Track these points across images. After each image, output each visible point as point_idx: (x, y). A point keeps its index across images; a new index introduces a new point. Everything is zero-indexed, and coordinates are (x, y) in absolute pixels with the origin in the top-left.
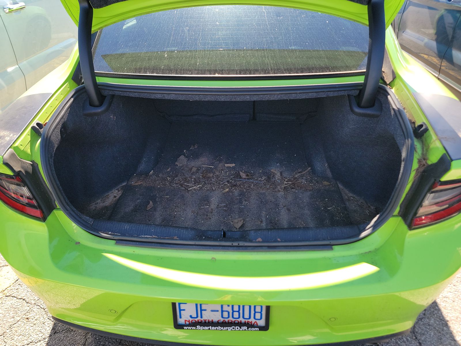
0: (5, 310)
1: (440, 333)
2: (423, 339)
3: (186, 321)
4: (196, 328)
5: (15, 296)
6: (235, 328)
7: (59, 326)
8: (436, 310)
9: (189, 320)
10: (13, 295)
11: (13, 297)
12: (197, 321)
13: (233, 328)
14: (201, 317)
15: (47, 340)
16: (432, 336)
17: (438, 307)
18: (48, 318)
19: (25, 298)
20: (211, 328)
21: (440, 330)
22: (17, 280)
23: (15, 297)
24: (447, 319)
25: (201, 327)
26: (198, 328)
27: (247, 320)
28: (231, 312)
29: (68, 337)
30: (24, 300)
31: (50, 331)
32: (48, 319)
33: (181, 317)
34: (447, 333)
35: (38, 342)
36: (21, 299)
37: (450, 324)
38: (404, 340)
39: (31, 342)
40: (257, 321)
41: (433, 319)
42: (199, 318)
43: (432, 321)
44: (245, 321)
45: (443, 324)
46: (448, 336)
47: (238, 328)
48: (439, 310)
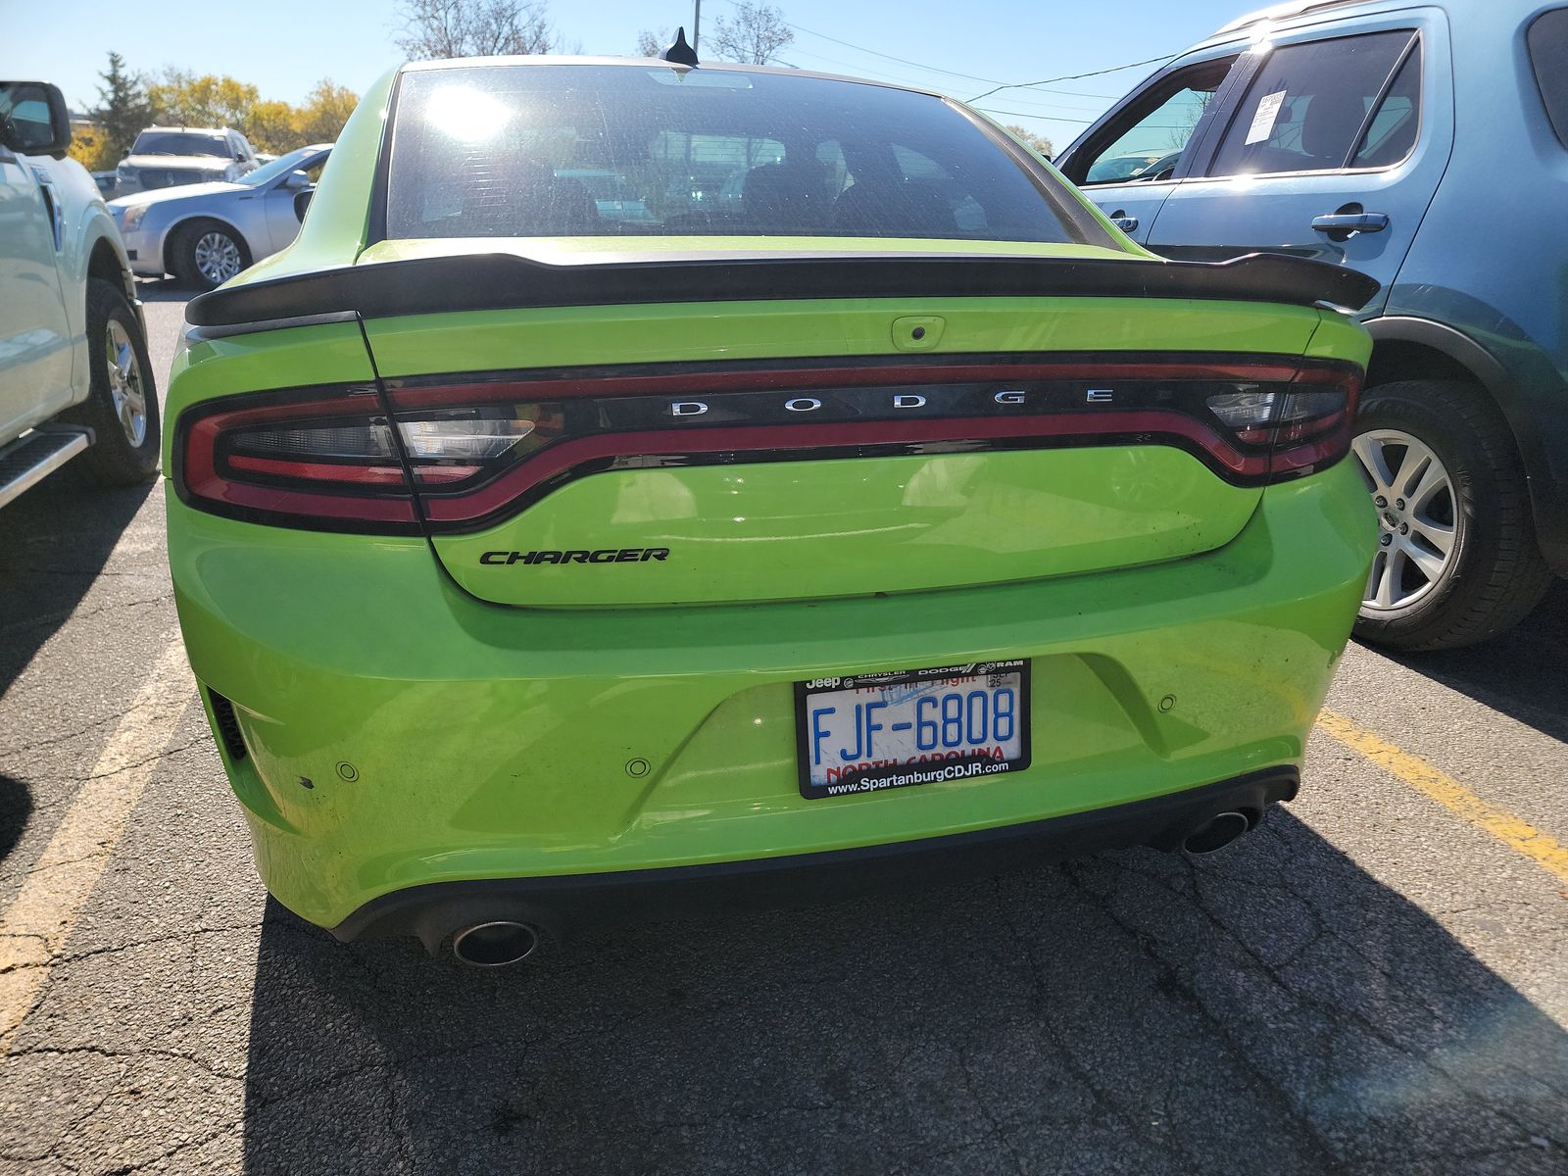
0: (25, 1089)
1: (1339, 876)
2: (1310, 893)
3: (830, 771)
4: (860, 785)
5: (51, 1046)
6: (954, 771)
7: (274, 1084)
8: (1311, 839)
9: (838, 768)
10: (40, 1046)
11: (39, 1051)
12: (857, 767)
13: (949, 772)
14: (869, 755)
15: (240, 1127)
16: (1325, 885)
17: (1312, 832)
18: (219, 1075)
19: (94, 1043)
20: (897, 781)
21: (1339, 871)
22: (37, 1007)
23: (51, 1050)
24: (1342, 849)
25: (872, 782)
26: (865, 786)
27: (976, 747)
28: (940, 722)
29: (321, 1102)
30: (93, 1049)
31: (241, 1105)
32: (219, 1078)
33: (818, 762)
34: (1354, 874)
35: (206, 1140)
36: (77, 1050)
37: (1351, 856)
38: (1272, 904)
39: (181, 1147)
40: (1002, 745)
41: (1313, 856)
42: (863, 759)
43: (1313, 859)
44: (974, 751)
45: (1337, 860)
46: (1358, 878)
47: (960, 771)
48: (1318, 837)
